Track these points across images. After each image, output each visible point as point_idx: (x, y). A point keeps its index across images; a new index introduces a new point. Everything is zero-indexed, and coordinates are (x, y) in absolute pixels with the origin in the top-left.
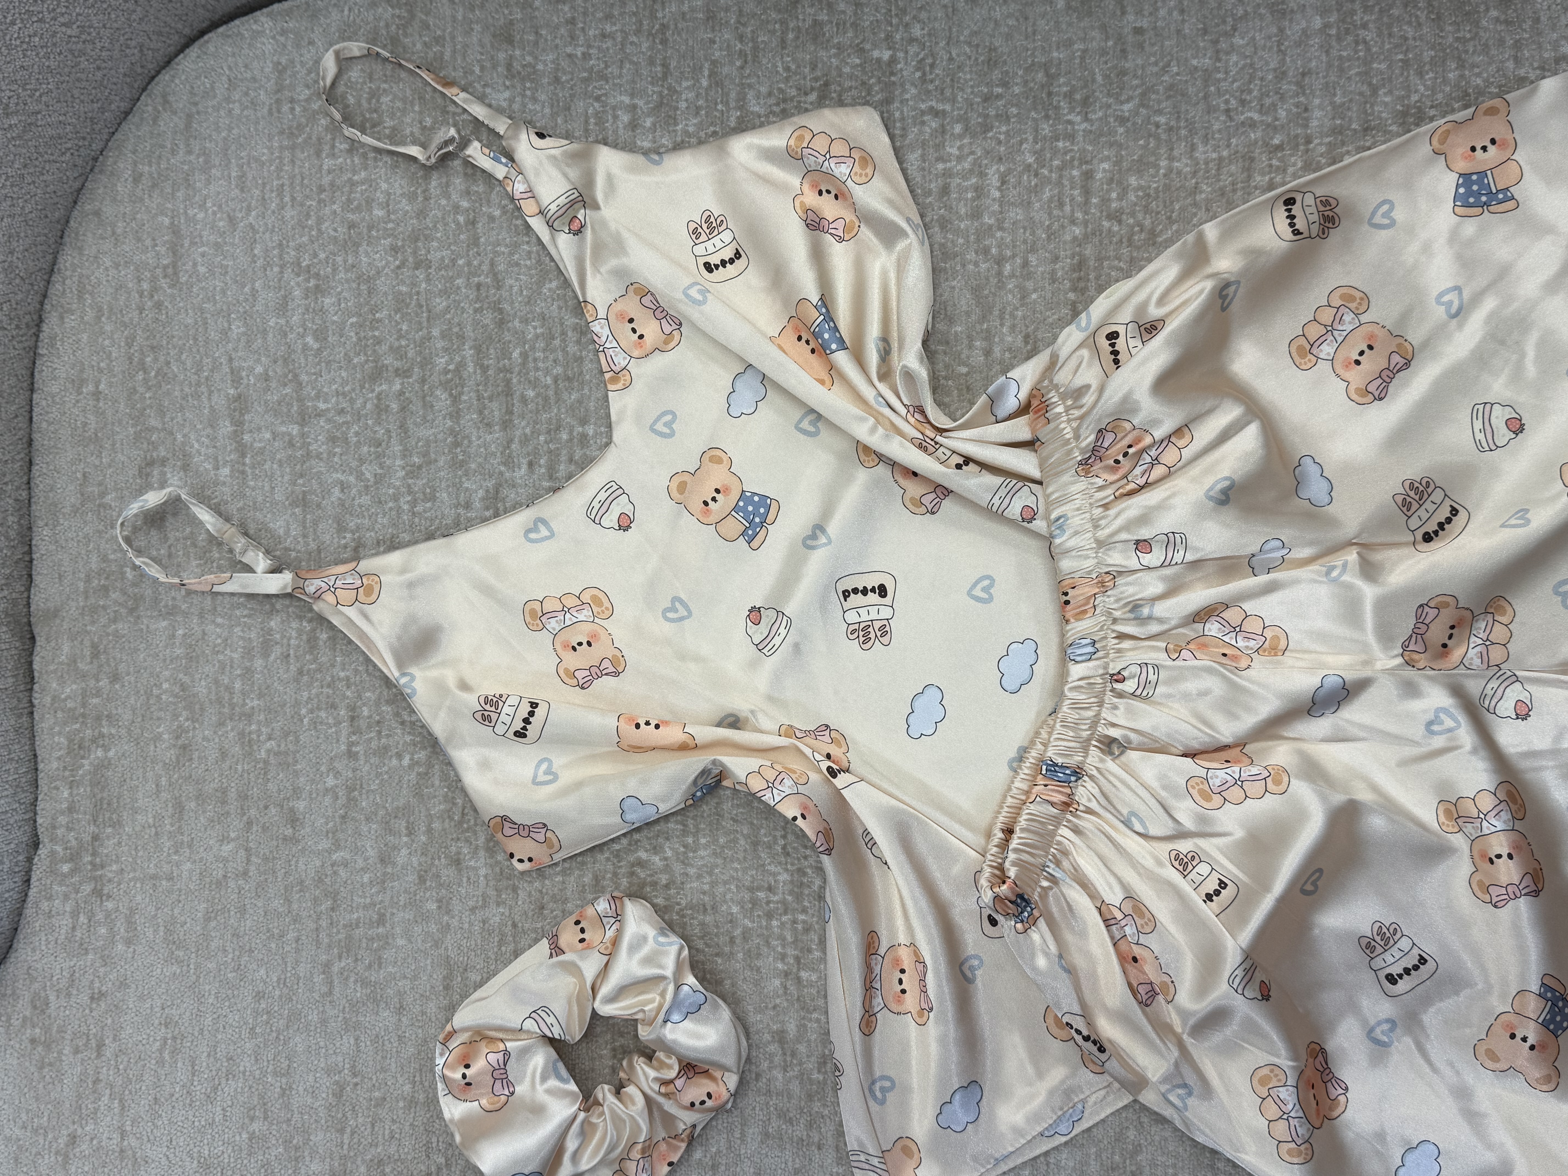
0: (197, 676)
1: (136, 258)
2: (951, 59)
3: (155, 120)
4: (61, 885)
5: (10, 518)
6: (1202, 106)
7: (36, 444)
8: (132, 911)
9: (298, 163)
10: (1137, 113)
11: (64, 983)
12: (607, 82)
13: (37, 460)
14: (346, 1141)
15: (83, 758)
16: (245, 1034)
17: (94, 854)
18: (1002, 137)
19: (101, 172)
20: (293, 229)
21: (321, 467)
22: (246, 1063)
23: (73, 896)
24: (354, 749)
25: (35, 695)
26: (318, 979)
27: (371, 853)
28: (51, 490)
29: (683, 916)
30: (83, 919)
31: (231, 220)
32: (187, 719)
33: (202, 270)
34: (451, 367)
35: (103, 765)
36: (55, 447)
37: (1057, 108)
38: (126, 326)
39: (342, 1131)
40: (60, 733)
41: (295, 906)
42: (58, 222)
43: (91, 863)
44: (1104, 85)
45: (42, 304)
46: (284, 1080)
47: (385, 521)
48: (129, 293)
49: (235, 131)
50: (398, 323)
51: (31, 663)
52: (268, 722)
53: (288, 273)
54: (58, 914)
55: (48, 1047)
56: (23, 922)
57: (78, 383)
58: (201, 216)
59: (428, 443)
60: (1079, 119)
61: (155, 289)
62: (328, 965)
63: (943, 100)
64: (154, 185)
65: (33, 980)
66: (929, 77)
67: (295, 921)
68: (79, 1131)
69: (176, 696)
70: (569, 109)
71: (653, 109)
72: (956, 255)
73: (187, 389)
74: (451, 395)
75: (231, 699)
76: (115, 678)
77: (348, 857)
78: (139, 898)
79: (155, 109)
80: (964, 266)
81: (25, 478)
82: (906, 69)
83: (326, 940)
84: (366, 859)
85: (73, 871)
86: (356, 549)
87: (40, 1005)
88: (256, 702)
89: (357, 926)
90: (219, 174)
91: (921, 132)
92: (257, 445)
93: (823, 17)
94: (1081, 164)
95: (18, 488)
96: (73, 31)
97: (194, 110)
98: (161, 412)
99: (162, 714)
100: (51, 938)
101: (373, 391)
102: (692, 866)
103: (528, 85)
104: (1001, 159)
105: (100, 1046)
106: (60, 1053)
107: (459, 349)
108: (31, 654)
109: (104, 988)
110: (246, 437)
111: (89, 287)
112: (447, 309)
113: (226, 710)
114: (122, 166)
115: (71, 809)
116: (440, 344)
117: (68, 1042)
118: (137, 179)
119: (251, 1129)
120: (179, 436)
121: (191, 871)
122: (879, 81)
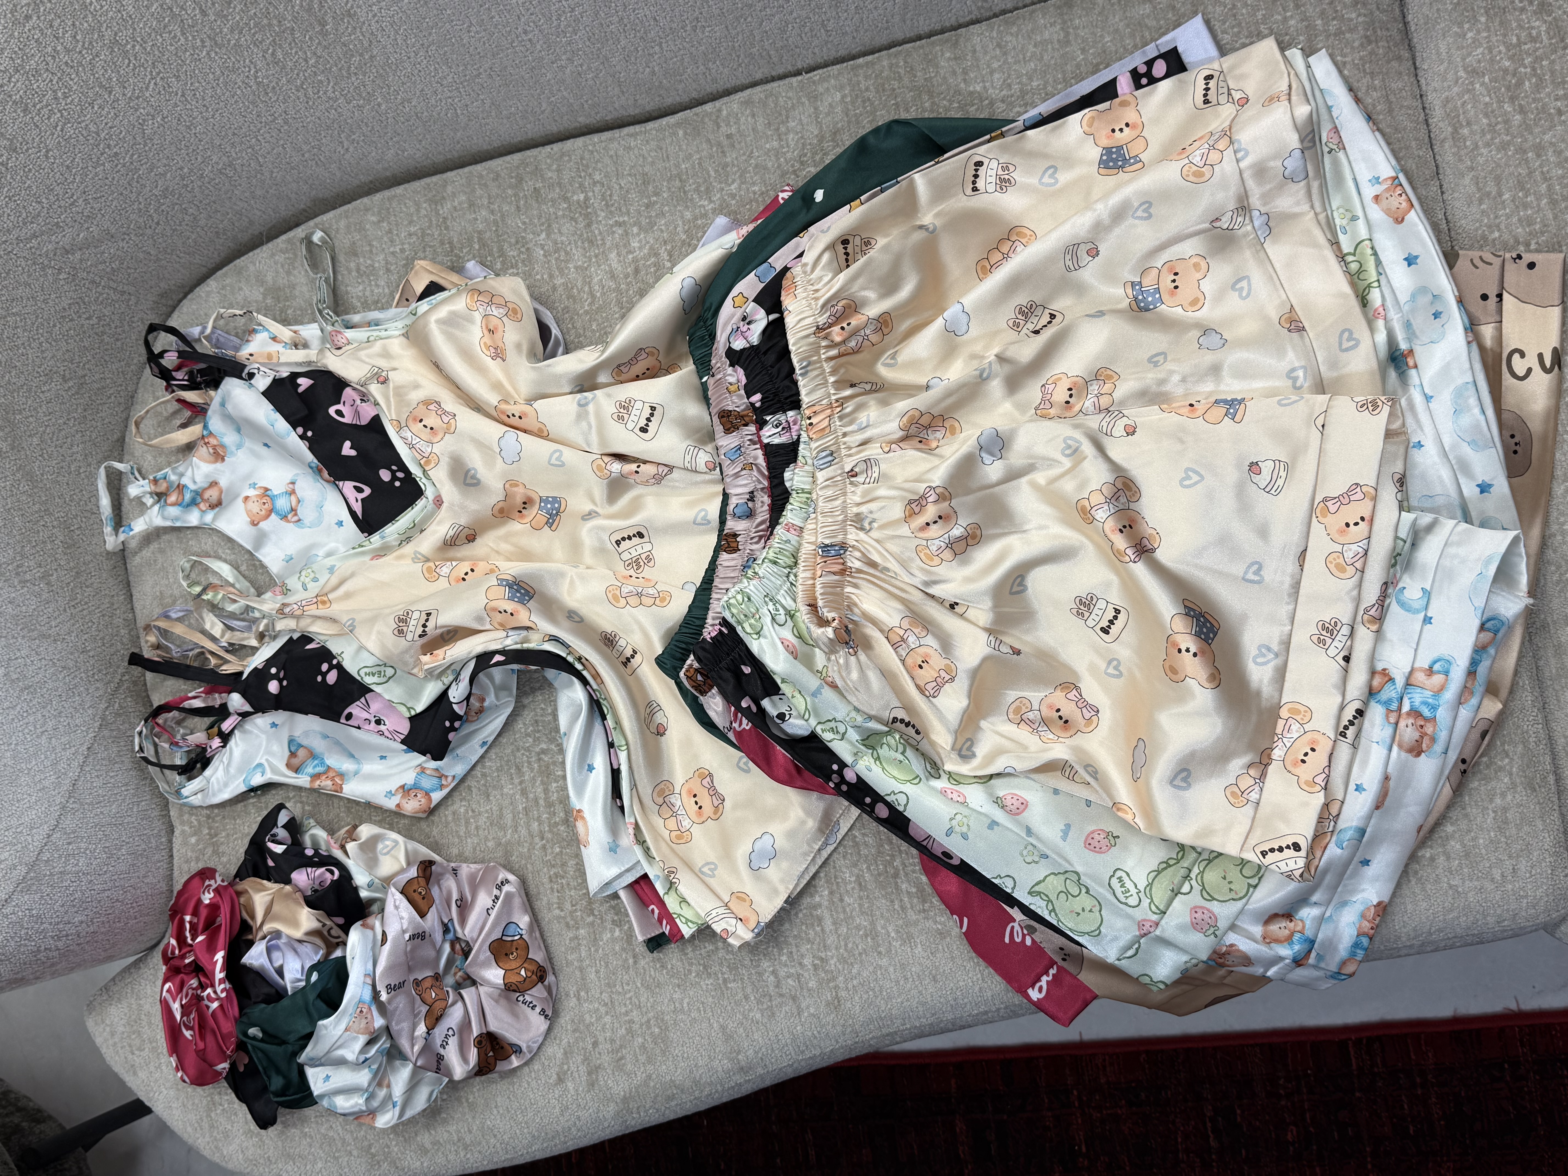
2: (621, 188)
4: (192, 851)
13: (134, 592)
17: (209, 828)
23: (200, 856)
36: (141, 580)
43: (208, 834)
44: (716, 177)
63: (622, 215)
82: (596, 203)
85: (198, 841)
91: (613, 239)
93: (539, 185)
96: (94, 320)
122: (581, 214)
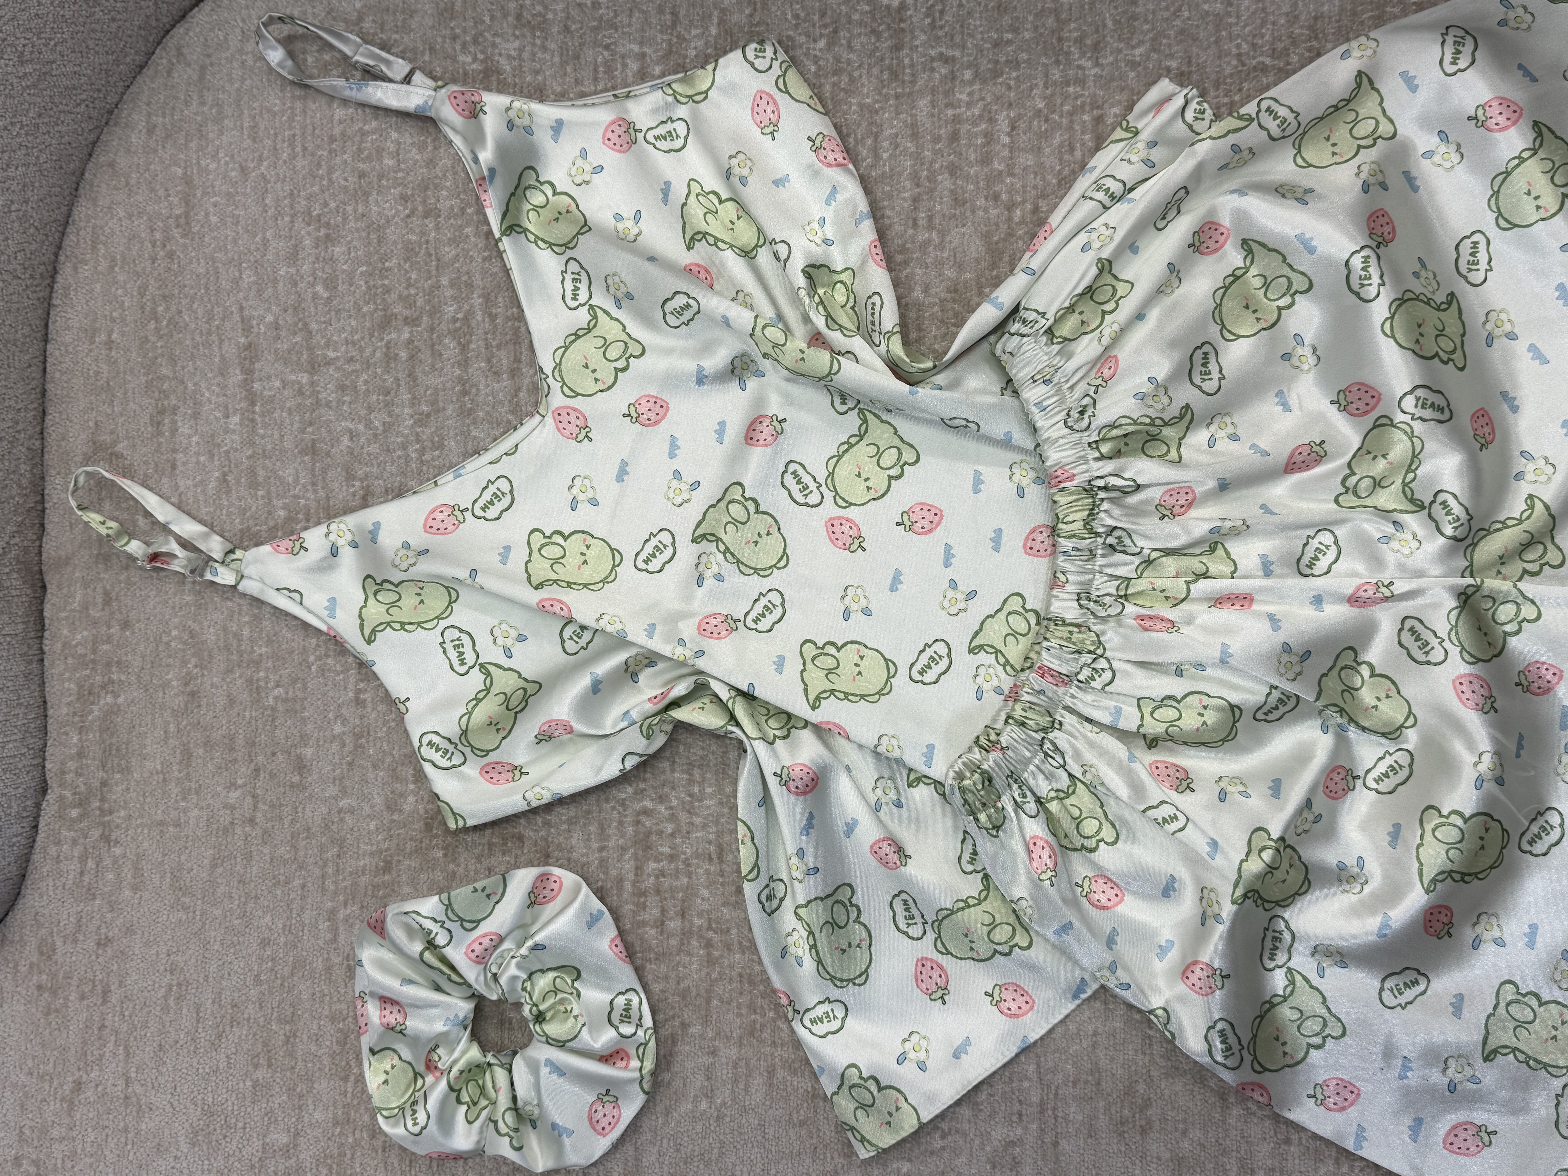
0: (206, 624)
1: (148, 209)
3: (169, 73)
4: (70, 830)
5: (23, 466)
6: (1213, 50)
7: (49, 393)
8: (140, 857)
9: (309, 113)
10: (1148, 58)
11: (71, 928)
12: (616, 30)
13: (50, 410)
14: (350, 1090)
15: (93, 703)
16: (249, 981)
17: (103, 800)
18: (1012, 83)
19: (116, 124)
20: (304, 178)
21: (330, 415)
22: (251, 1010)
23: (81, 841)
24: (362, 696)
25: (46, 642)
26: (324, 925)
27: (378, 800)
28: (63, 439)
29: (689, 865)
30: (91, 864)
31: (243, 169)
32: (196, 666)
33: (214, 219)
34: (460, 316)
35: (113, 711)
36: (68, 396)
37: (1068, 54)
38: (138, 275)
39: (346, 1079)
40: (69, 680)
41: (302, 853)
42: (73, 174)
43: (100, 808)
44: (1115, 31)
45: (56, 255)
46: (288, 1028)
47: (394, 469)
48: (142, 243)
49: (248, 82)
50: (407, 272)
51: (41, 611)
52: (276, 669)
53: (299, 224)
54: (66, 859)
55: (54, 993)
56: (31, 867)
57: (91, 333)
58: (213, 166)
59: (436, 390)
60: (1089, 64)
61: (168, 239)
62: (333, 912)
63: (953, 46)
64: (167, 137)
65: (40, 926)
66: (938, 23)
67: (301, 868)
68: (85, 1077)
69: (185, 643)
70: (577, 57)
71: (663, 57)
72: (965, 203)
73: (198, 338)
74: (459, 343)
75: (239, 646)
76: (126, 625)
77: (354, 804)
78: (146, 844)
79: (169, 61)
80: (973, 212)
81: (38, 429)
82: (916, 17)
83: (332, 888)
84: (372, 806)
85: (82, 817)
86: (364, 498)
87: (46, 951)
88: (264, 650)
89: (363, 873)
90: (231, 125)
91: (930, 78)
92: (267, 393)
94: (1092, 109)
95: (31, 438)
97: (208, 61)
98: (173, 360)
99: (171, 661)
100: (59, 883)
101: (382, 339)
102: (698, 815)
103: (538, 34)
104: (1010, 105)
105: (106, 993)
106: (66, 999)
107: (468, 298)
108: (42, 602)
109: (110, 934)
110: (256, 386)
111: (102, 238)
112: (456, 257)
113: (234, 657)
114: (136, 117)
115: (80, 755)
116: (449, 293)
117: (73, 988)
118: (151, 131)
119: (254, 1077)
120: (190, 385)
121: (198, 818)
122: (889, 28)
